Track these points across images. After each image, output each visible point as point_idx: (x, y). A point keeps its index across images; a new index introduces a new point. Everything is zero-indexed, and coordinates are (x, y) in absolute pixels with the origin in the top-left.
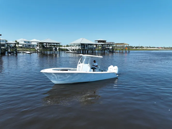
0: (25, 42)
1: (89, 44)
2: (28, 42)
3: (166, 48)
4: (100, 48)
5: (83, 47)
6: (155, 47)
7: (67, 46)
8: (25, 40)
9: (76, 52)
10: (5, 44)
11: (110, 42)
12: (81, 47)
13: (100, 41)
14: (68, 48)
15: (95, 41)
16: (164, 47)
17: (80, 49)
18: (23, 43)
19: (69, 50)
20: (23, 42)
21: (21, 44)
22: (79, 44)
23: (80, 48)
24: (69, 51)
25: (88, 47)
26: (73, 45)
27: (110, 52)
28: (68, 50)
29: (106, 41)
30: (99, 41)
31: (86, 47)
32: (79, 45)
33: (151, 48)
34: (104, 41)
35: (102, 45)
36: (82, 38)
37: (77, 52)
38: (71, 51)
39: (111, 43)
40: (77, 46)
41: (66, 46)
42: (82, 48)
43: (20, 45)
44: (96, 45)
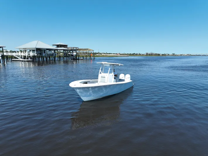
1: (47, 49)
3: (121, 54)
4: (61, 54)
5: (40, 54)
6: (111, 54)
9: (29, 60)
11: (73, 48)
13: (60, 45)
14: (14, 54)
16: (120, 53)
17: (35, 56)
19: (17, 57)
22: (33, 49)
25: (46, 53)
27: (73, 59)
28: (15, 58)
29: (67, 46)
30: (58, 46)
31: (44, 53)
33: (108, 54)
34: (65, 46)
35: (64, 50)
36: (37, 41)
37: (31, 60)
38: (21, 58)
39: (75, 48)
40: (30, 51)
42: (38, 55)
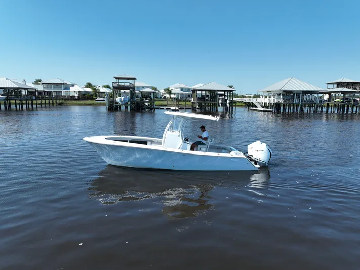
0: (182, 89)
1: (305, 92)
2: (187, 89)
4: (337, 100)
5: (289, 99)
7: (256, 96)
8: (183, 86)
9: (269, 110)
10: (151, 94)
12: (283, 99)
13: (341, 82)
14: (254, 101)
15: (328, 84)
17: (280, 104)
18: (178, 91)
19: (257, 105)
20: (179, 89)
21: (174, 94)
22: (278, 91)
23: (281, 101)
24: (256, 107)
25: (301, 99)
26: (266, 94)
28: (254, 106)
30: (339, 84)
31: (296, 98)
32: (280, 94)
37: (271, 110)
38: (261, 106)
40: (275, 95)
41: (252, 96)
42: (285, 102)
43: (173, 96)
44: (329, 93)
